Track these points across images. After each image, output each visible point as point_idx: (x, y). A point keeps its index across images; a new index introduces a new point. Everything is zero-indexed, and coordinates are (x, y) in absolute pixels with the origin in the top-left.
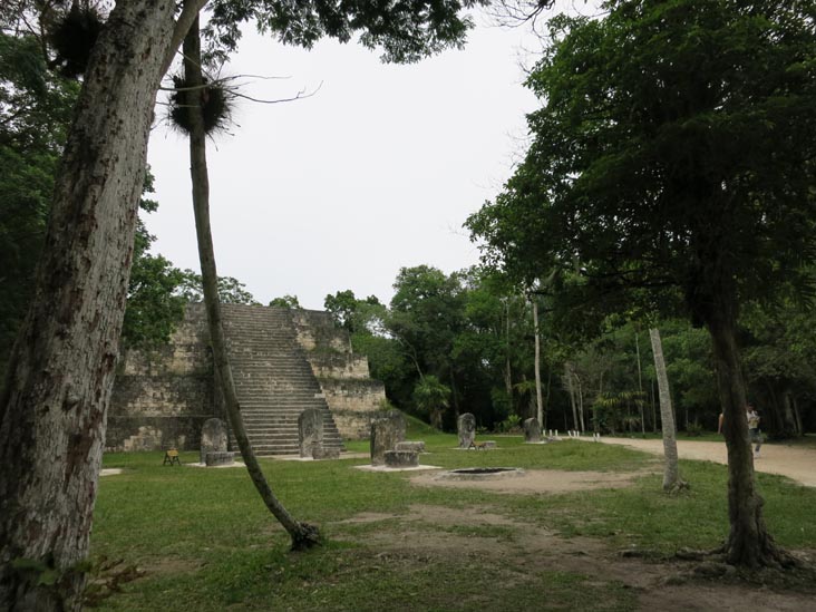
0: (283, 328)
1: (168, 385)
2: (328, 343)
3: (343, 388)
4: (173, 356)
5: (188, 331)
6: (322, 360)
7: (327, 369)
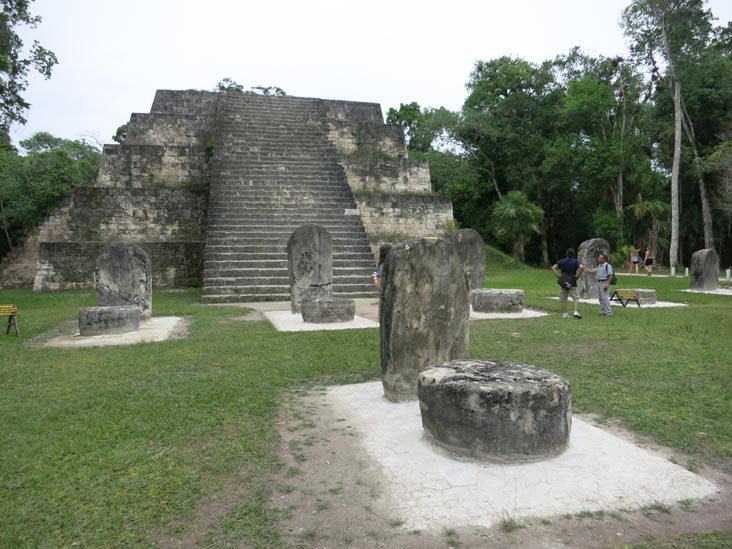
0: (310, 122)
1: (153, 200)
2: (375, 144)
3: (394, 206)
4: (161, 162)
5: (183, 129)
6: (365, 166)
7: (373, 179)
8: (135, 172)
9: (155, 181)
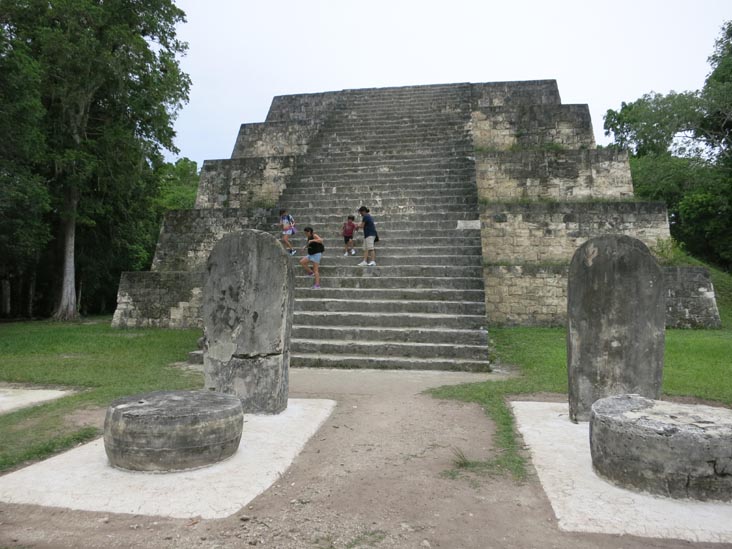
0: (448, 110)
2: (543, 134)
4: (262, 177)
6: (526, 165)
7: (537, 182)
8: (234, 190)
9: (254, 199)
